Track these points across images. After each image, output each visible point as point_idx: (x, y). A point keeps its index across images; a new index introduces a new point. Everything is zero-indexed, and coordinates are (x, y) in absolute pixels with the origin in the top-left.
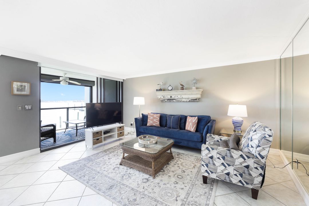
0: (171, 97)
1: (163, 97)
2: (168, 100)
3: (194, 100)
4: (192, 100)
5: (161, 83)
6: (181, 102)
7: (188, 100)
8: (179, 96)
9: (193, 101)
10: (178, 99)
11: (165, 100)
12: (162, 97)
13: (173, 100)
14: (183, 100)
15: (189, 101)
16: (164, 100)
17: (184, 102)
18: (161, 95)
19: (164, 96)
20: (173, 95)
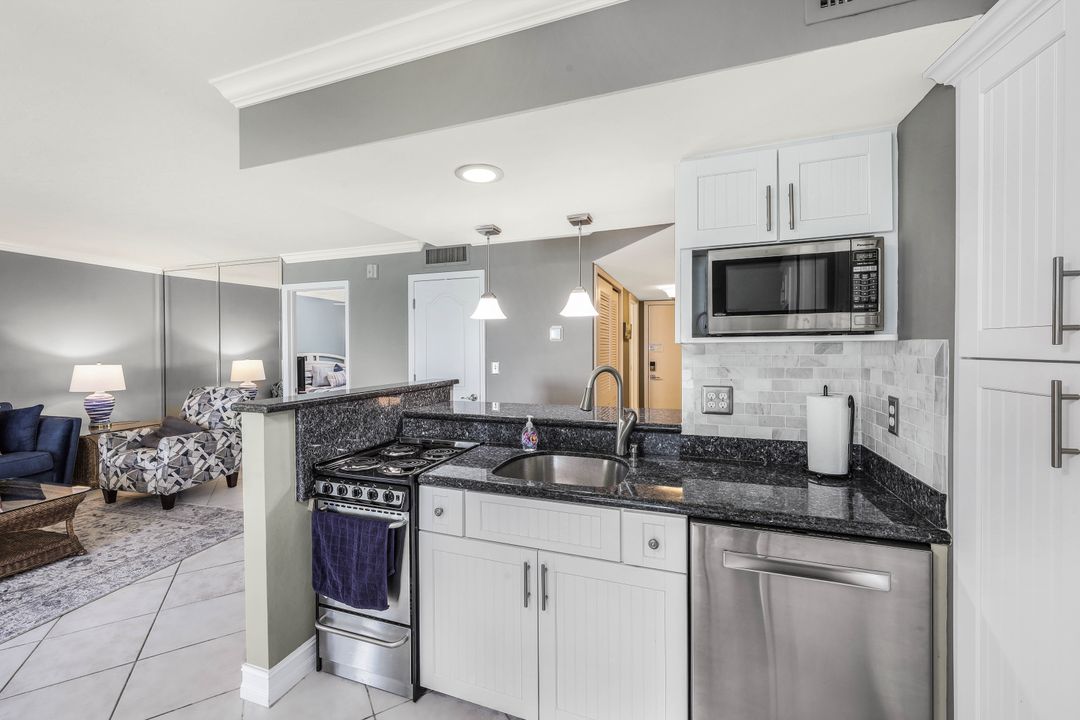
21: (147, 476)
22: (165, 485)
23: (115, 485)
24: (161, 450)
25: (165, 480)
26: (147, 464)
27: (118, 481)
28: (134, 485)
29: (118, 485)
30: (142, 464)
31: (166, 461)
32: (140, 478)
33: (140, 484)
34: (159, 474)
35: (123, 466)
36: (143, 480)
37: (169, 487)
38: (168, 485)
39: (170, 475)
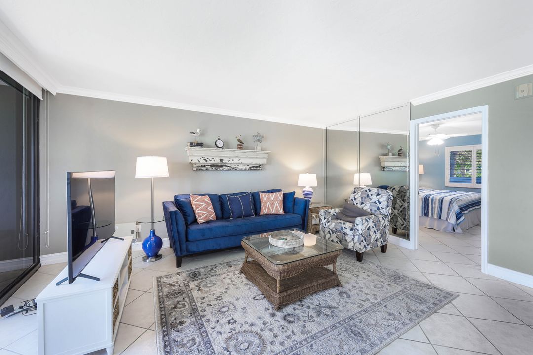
0: (221, 160)
1: (204, 160)
2: (212, 166)
3: (257, 168)
4: (253, 167)
5: (198, 130)
6: (236, 170)
7: (248, 167)
8: (236, 161)
9: (255, 168)
10: (231, 164)
11: (205, 166)
12: (202, 161)
13: (222, 166)
14: (240, 167)
15: (250, 170)
16: (202, 166)
17: (241, 170)
18: (199, 156)
19: (206, 158)
20: (226, 157)
21: (349, 239)
22: (360, 246)
23: (329, 239)
24: (357, 225)
25: (360, 244)
26: (348, 231)
27: (330, 237)
28: (340, 241)
29: (331, 239)
30: (346, 231)
31: (360, 232)
32: (344, 238)
33: (343, 242)
34: (356, 239)
35: (334, 229)
36: (346, 240)
37: (360, 248)
38: (361, 247)
39: (362, 241)
